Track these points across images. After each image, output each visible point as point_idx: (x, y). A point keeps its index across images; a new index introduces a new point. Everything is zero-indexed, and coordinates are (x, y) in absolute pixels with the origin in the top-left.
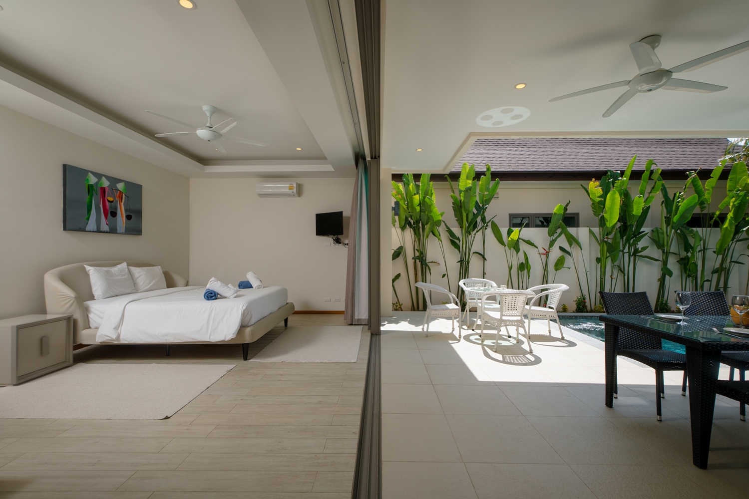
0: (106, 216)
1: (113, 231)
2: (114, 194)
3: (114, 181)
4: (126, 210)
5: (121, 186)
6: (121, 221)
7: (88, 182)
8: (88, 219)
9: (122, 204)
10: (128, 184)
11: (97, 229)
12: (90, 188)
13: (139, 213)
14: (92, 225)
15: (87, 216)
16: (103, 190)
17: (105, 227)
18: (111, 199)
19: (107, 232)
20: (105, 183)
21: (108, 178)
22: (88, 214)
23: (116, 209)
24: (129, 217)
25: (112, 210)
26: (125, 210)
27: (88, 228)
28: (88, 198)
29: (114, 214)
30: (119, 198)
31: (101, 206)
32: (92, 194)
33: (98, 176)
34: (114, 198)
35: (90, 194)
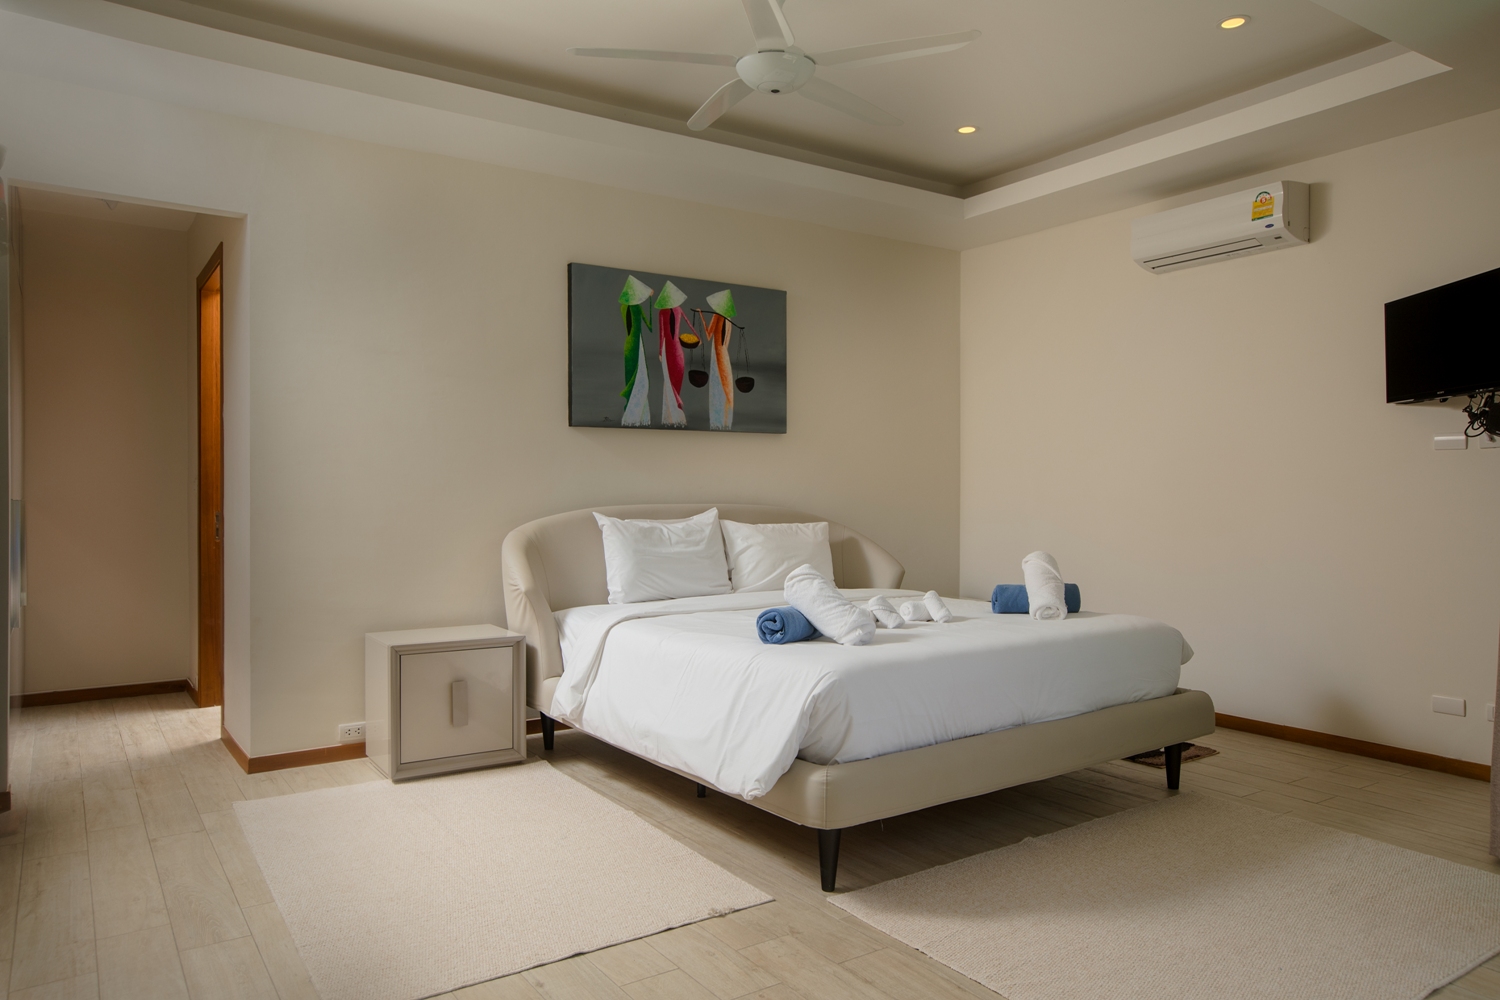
0: (677, 385)
1: (698, 422)
2: (700, 324)
3: (699, 289)
4: (735, 366)
5: (719, 302)
6: (721, 395)
7: (627, 301)
8: (628, 395)
9: (724, 350)
10: (742, 294)
11: (651, 420)
12: (633, 316)
13: (777, 371)
14: (637, 408)
15: (626, 389)
16: (669, 317)
17: (673, 413)
18: (690, 338)
19: (679, 428)
20: (674, 298)
21: (681, 283)
22: (627, 381)
23: (706, 363)
24: (744, 385)
25: (693, 369)
26: (732, 364)
27: (626, 419)
28: (627, 342)
29: (700, 378)
30: (716, 332)
31: (663, 359)
32: (639, 329)
33: (655, 281)
34: (701, 335)
35: (632, 329)
